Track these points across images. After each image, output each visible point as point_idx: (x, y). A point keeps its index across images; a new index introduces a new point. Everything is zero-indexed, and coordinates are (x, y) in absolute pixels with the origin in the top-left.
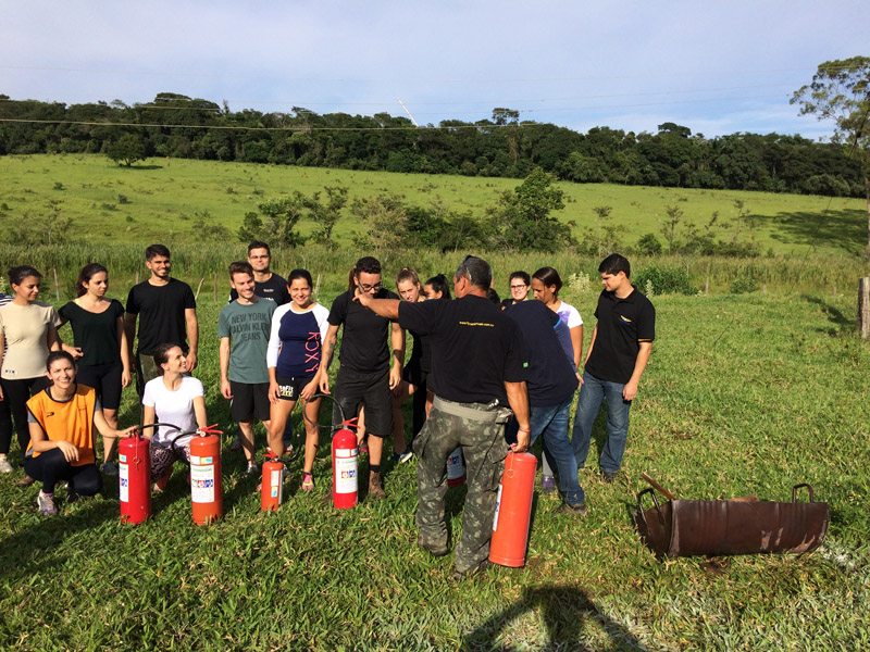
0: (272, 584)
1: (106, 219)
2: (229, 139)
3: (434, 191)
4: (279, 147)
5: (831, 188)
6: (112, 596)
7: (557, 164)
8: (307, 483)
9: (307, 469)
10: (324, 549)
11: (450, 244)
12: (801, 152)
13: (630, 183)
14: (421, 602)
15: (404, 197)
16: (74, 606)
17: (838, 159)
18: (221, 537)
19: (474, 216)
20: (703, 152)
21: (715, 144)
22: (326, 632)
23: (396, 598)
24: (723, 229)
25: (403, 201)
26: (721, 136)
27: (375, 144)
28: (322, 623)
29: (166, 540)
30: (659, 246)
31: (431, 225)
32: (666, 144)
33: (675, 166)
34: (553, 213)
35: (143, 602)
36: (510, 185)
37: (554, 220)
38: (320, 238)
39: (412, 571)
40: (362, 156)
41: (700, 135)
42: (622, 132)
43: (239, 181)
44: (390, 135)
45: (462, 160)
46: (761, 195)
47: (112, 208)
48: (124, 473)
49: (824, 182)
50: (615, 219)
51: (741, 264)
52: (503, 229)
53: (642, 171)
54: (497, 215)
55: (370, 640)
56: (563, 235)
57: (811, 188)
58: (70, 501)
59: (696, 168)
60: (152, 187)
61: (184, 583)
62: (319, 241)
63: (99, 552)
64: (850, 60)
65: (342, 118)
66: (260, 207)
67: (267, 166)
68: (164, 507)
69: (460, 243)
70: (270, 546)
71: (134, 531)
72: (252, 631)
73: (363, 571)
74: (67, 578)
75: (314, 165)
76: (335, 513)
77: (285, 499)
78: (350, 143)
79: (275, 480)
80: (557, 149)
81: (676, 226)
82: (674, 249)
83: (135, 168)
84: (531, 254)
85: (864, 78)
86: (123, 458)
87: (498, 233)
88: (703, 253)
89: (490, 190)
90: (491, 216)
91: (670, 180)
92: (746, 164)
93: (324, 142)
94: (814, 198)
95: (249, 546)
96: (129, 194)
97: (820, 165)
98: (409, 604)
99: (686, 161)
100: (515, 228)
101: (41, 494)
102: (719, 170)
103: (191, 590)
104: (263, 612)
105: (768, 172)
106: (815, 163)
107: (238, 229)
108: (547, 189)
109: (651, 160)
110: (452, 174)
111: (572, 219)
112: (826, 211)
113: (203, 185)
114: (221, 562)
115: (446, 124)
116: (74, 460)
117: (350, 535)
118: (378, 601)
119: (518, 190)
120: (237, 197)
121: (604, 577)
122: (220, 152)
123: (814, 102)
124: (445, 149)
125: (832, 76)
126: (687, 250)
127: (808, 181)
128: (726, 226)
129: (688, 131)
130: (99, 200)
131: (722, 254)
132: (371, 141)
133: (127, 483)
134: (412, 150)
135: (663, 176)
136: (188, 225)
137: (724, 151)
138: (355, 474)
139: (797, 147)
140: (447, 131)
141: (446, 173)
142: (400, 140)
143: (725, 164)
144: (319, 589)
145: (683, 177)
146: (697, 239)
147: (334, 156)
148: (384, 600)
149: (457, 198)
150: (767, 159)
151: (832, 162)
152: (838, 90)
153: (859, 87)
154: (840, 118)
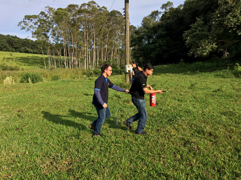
5: (28, 51)
49: (26, 49)
57: (22, 51)
85: (37, 21)
94: (24, 54)
105: (9, 46)
106: (22, 44)
123: (24, 26)
125: (28, 19)
139: (16, 39)
150: (8, 42)
151: (27, 44)
152: (31, 24)
153: (36, 24)
154: (32, 32)
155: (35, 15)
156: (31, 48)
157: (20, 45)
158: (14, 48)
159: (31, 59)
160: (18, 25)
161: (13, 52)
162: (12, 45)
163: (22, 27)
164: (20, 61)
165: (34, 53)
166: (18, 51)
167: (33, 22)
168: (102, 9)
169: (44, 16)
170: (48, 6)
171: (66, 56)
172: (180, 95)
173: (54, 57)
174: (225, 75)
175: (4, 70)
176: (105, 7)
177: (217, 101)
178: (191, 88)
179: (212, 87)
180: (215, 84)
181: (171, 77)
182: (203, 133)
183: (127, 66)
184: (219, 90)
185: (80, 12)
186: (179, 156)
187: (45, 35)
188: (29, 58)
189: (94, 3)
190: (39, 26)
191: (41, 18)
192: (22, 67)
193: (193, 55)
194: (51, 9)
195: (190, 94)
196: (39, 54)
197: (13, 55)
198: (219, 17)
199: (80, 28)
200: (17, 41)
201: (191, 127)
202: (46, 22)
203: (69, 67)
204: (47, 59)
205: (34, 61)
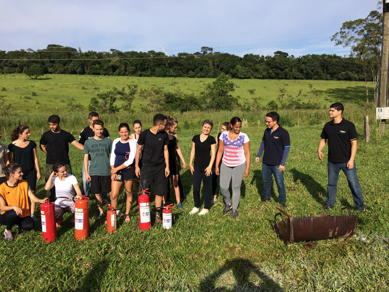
0: (115, 265)
1: (27, 103)
2: (82, 64)
3: (176, 85)
4: (105, 67)
5: (350, 77)
6: (42, 275)
7: (231, 71)
8: (127, 219)
9: (127, 213)
10: (137, 248)
11: (185, 109)
12: (336, 62)
13: (263, 78)
14: (182, 269)
15: (163, 88)
16: (25, 280)
17: (352, 64)
18: (90, 246)
19: (195, 95)
20: (294, 64)
21: (299, 60)
22: (141, 285)
23: (171, 268)
24: (304, 97)
25: (162, 90)
26: (301, 56)
27: (149, 65)
28: (138, 281)
29: (65, 248)
30: (277, 106)
31: (176, 100)
32: (278, 61)
33: (282, 70)
34: (230, 93)
35: (56, 277)
36: (210, 81)
37: (230, 96)
38: (126, 108)
39: (177, 256)
40: (142, 70)
41: (293, 56)
42: (258, 56)
43: (87, 84)
44: (156, 60)
45: (188, 70)
46: (320, 81)
47: (29, 98)
48: (44, 219)
49: (347, 75)
50: (257, 94)
51: (313, 112)
52: (208, 101)
53: (268, 73)
54: (205, 95)
55: (161, 288)
56: (235, 103)
57: (341, 77)
58: (19, 233)
59: (291, 71)
60: (48, 88)
61: (74, 267)
62: (125, 110)
63: (34, 256)
64: (356, 20)
65: (133, 54)
66: (98, 95)
67: (100, 76)
68: (63, 233)
69: (189, 108)
70: (113, 248)
71: (50, 245)
72: (107, 287)
73: (155, 257)
74: (21, 269)
75: (121, 75)
76: (141, 232)
77: (118, 227)
78: (138, 65)
79: (113, 219)
80: (230, 64)
81: (284, 97)
82: (283, 107)
83: (39, 79)
84: (221, 112)
85: (363, 28)
86: (42, 212)
87: (206, 103)
88: (296, 108)
89: (202, 83)
90: (202, 95)
91: (280, 76)
92: (313, 68)
93: (126, 64)
94: (343, 82)
95: (103, 249)
96: (37, 91)
97: (345, 67)
98: (177, 270)
99: (287, 68)
100: (213, 100)
101: (6, 231)
102: (301, 71)
103: (78, 270)
104: (111, 278)
105: (322, 71)
106: (343, 66)
107: (88, 105)
108: (227, 82)
109: (272, 68)
110: (184, 77)
111: (238, 95)
112: (348, 88)
113: (71, 86)
114: (91, 257)
115: (180, 54)
116: (20, 215)
117: (148, 242)
118: (163, 270)
119: (214, 83)
120: (87, 91)
121: (262, 253)
122: (78, 71)
123: (341, 40)
124: (181, 66)
125: (349, 28)
126: (289, 107)
127: (340, 74)
128: (305, 96)
129: (287, 54)
130: (23, 94)
131: (304, 108)
132: (147, 63)
133: (45, 224)
134: (166, 67)
135: (277, 74)
136: (65, 104)
137: (303, 63)
138: (149, 214)
139: (334, 60)
140: (181, 58)
141: (181, 76)
142: (160, 62)
143: (304, 68)
144: (136, 267)
145: (286, 75)
146: (293, 102)
147: (130, 71)
148: (166, 269)
149: (187, 88)
151: (350, 66)
152: (352, 34)
153: (360, 33)
154: (353, 46)
155: (359, 20)
156: (356, 73)
157: (339, 69)
158: (330, 73)
159: (351, 91)
160: (332, 40)
162: (327, 69)
163: (337, 42)
167: (356, 30)
169: (377, 18)
175: (299, 108)
191: (370, 22)
196: (369, 81)
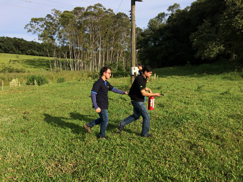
49: (32, 52)
57: (28, 53)
85: (43, 24)
105: (15, 49)
123: (31, 29)
125: (35, 22)
126: (3, 71)
131: (14, 72)
146: (6, 68)
150: (15, 45)
151: (33, 46)
152: (37, 26)
153: (42, 26)
154: (39, 34)
155: (41, 18)
156: (37, 51)
157: (26, 48)
158: (21, 50)
159: (37, 61)
160: (25, 28)
161: (19, 54)
162: (19, 47)
163: (29, 30)
164: (26, 63)
165: (40, 55)
166: (24, 53)
167: (39, 24)
168: (108, 11)
169: (51, 19)
170: (55, 9)
171: (71, 58)
172: (187, 97)
173: (60, 59)
174: (233, 77)
175: (10, 72)
176: (111, 9)
177: (225, 104)
178: (198, 91)
179: (219, 89)
180: (222, 86)
181: (178, 79)
182: (210, 136)
183: (133, 68)
184: (226, 93)
185: (86, 14)
186: (185, 160)
187: (52, 37)
188: (35, 60)
189: (100, 5)
190: (46, 29)
191: (47, 20)
192: (28, 69)
193: (200, 57)
194: (57, 12)
195: (197, 97)
196: (45, 56)
197: (19, 57)
198: (227, 19)
199: (86, 30)
200: (23, 43)
201: (197, 130)
202: (53, 24)
203: (74, 70)
204: (52, 61)
205: (40, 63)
